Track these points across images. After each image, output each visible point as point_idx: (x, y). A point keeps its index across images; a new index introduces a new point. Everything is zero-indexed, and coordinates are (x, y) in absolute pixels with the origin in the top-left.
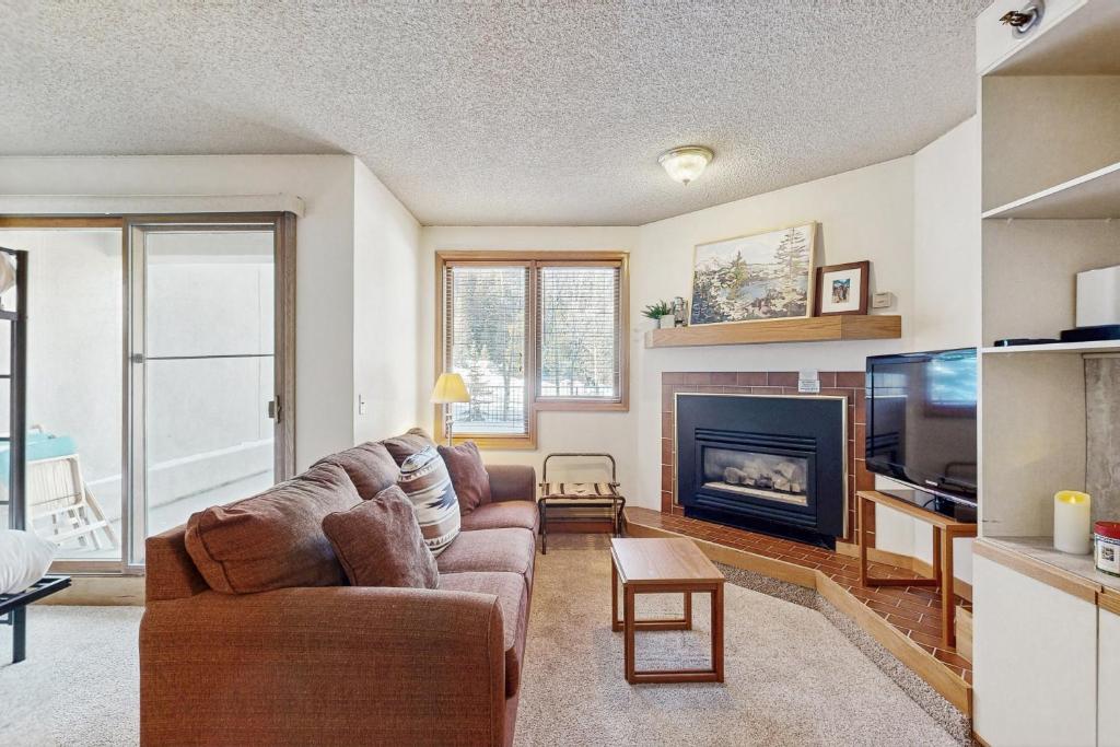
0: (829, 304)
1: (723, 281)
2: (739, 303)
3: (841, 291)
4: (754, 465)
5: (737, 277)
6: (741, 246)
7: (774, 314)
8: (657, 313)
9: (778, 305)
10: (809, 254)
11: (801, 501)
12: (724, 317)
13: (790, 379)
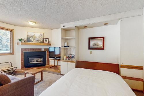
0: (45, 42)
1: (32, 37)
2: (35, 40)
3: (46, 41)
4: (35, 59)
5: (34, 37)
6: (35, 34)
7: (39, 42)
8: (21, 40)
9: (40, 41)
10: (43, 36)
11: (42, 62)
12: (32, 42)
13: (41, 49)
